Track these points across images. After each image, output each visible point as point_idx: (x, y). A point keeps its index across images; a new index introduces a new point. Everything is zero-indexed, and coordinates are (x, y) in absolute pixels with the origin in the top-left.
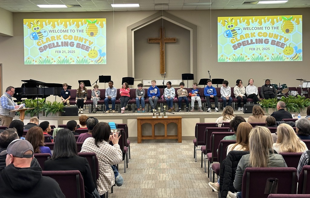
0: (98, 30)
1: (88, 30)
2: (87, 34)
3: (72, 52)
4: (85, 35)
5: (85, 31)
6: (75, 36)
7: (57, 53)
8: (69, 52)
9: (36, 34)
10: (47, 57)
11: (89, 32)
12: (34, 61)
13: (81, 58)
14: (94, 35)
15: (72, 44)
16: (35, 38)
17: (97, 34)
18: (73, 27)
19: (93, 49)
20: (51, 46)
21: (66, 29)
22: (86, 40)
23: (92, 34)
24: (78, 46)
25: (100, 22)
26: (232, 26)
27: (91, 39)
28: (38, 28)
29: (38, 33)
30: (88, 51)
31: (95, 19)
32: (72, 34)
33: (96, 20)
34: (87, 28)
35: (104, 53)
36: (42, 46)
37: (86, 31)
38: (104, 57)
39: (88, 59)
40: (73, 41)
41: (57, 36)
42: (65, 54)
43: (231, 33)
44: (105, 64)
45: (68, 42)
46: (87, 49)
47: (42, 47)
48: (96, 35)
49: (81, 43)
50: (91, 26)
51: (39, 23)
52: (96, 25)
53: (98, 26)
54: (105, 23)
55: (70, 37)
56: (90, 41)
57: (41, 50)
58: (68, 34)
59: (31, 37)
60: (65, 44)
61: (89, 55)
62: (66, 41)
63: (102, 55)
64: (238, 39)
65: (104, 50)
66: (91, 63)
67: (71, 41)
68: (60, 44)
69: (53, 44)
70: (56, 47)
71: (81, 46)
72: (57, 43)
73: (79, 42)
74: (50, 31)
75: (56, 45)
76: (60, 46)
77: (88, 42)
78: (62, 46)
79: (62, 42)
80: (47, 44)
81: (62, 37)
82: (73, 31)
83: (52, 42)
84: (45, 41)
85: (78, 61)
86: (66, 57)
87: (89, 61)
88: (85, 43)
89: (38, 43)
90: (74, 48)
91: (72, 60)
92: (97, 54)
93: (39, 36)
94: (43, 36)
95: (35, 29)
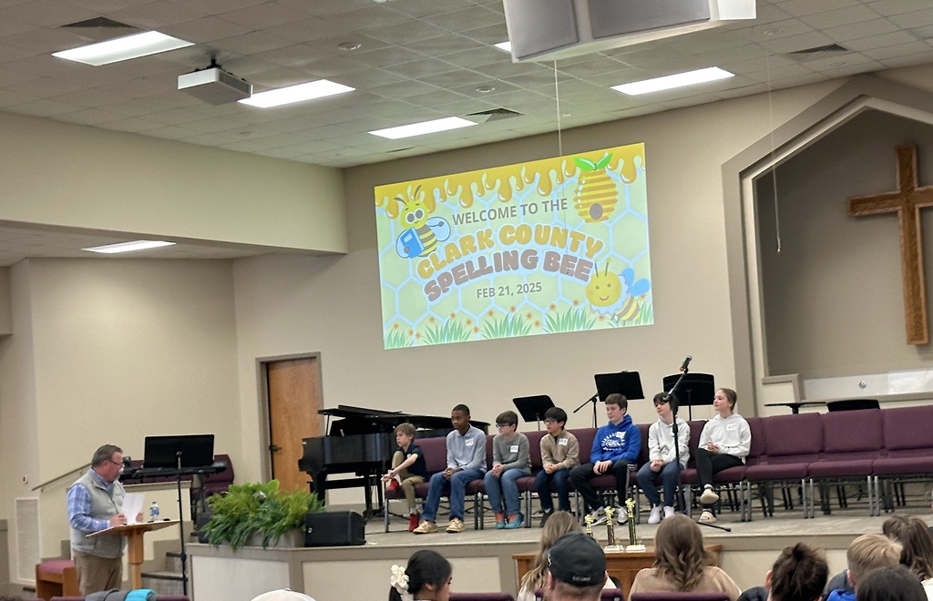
0: (616, 193)
1: (582, 198)
2: (581, 214)
3: (531, 287)
4: (572, 218)
5: (570, 204)
6: (539, 227)
7: (481, 296)
8: (522, 289)
9: (413, 235)
10: (453, 316)
11: (584, 206)
12: (411, 333)
13: (562, 311)
14: (604, 214)
15: (530, 260)
16: (412, 249)
17: (612, 209)
18: (532, 194)
19: (601, 269)
20: (462, 274)
21: (509, 205)
22: (577, 237)
23: (596, 212)
24: (552, 263)
25: (621, 162)
27: (593, 230)
28: (419, 214)
29: (421, 232)
30: (585, 278)
31: (606, 153)
32: (528, 220)
33: (610, 156)
34: (577, 191)
35: (644, 281)
36: (434, 277)
37: (575, 203)
38: (643, 296)
39: (588, 312)
40: (532, 245)
41: (480, 234)
42: (507, 301)
44: (648, 324)
45: (515, 253)
46: (581, 270)
47: (434, 282)
48: (611, 215)
49: (561, 252)
50: (592, 181)
51: (423, 194)
52: (608, 173)
53: (616, 176)
54: (640, 161)
55: (523, 233)
56: (590, 240)
57: (433, 291)
58: (514, 223)
59: (400, 247)
60: (507, 262)
61: (590, 293)
62: (510, 248)
63: (636, 289)
65: (644, 271)
66: (598, 326)
67: (527, 247)
68: (490, 262)
69: (470, 264)
70: (478, 274)
71: (560, 262)
72: (482, 260)
73: (552, 249)
74: (458, 220)
75: (477, 267)
76: (490, 270)
77: (583, 243)
78: (498, 270)
79: (497, 256)
80: (448, 269)
81: (495, 237)
82: (530, 208)
83: (464, 260)
84: (442, 257)
85: (552, 321)
86: (513, 309)
87: (590, 317)
88: (574, 247)
89: (420, 269)
90: (539, 274)
91: (533, 321)
92: (618, 289)
93: (424, 241)
94: (436, 241)
95: (411, 218)
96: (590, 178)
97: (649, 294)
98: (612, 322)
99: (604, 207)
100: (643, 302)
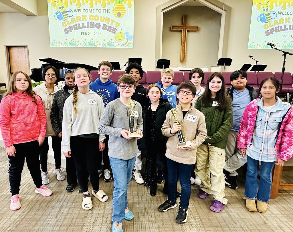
2: (114, 15)
3: (98, 34)
4: (112, 16)
5: (111, 11)
6: (101, 17)
7: (82, 34)
8: (96, 34)
10: (73, 39)
11: (115, 12)
12: (59, 43)
13: (107, 41)
14: (121, 16)
15: (98, 26)
16: (60, 18)
17: (124, 15)
18: (100, 7)
20: (76, 27)
21: (92, 9)
22: (113, 21)
23: (119, 15)
24: (105, 27)
25: (127, 2)
26: (267, 10)
27: (117, 19)
29: (63, 13)
30: (115, 33)
32: (98, 14)
34: (113, 8)
36: (67, 27)
37: (113, 11)
38: (131, 40)
39: (115, 42)
40: (99, 21)
41: (83, 16)
42: (90, 37)
43: (266, 17)
44: (132, 48)
45: (94, 23)
46: (114, 31)
48: (123, 16)
49: (108, 25)
50: (118, 6)
52: (123, 4)
53: (125, 6)
54: (133, 2)
55: (96, 18)
56: (117, 22)
57: (67, 31)
58: (95, 14)
59: (56, 17)
60: (91, 25)
61: (116, 38)
62: (92, 22)
63: (129, 38)
64: (272, 24)
65: (132, 33)
66: (117, 47)
67: (97, 22)
68: (86, 25)
69: (79, 24)
70: (81, 28)
71: (107, 28)
72: (83, 24)
73: (105, 24)
74: (76, 11)
75: (81, 26)
76: (86, 27)
77: (114, 23)
78: (88, 27)
79: (88, 23)
80: (72, 25)
81: (88, 18)
82: (99, 11)
83: (77, 23)
84: (70, 21)
85: (104, 43)
86: (92, 39)
87: (115, 44)
88: (112, 24)
89: (63, 24)
90: (100, 30)
91: (98, 43)
92: (124, 37)
93: (64, 16)
94: (68, 16)
95: (60, 8)
96: (118, 5)
97: (133, 40)
98: (121, 46)
99: (121, 14)
100: (131, 42)
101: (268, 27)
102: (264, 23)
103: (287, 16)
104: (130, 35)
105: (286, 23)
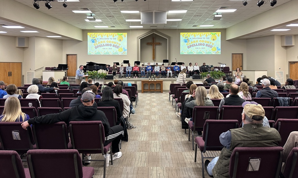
0: (123, 38)
4: (117, 41)
5: (117, 39)
7: (103, 49)
8: (109, 49)
10: (99, 51)
12: (92, 53)
13: (115, 52)
15: (111, 45)
16: (93, 42)
17: (122, 40)
18: (111, 37)
19: (120, 47)
20: (100, 46)
21: (108, 38)
22: (117, 43)
23: (120, 40)
25: (124, 35)
26: (187, 37)
27: (120, 42)
28: (94, 37)
29: (94, 40)
32: (111, 40)
33: (122, 34)
34: (118, 37)
36: (96, 46)
40: (111, 43)
41: (104, 41)
42: (107, 50)
43: (187, 40)
44: (126, 54)
46: (118, 47)
50: (120, 37)
51: (95, 35)
53: (123, 36)
54: (126, 35)
56: (119, 44)
57: (96, 48)
58: (109, 40)
59: (91, 41)
60: (107, 45)
61: (119, 50)
62: (108, 43)
63: (125, 50)
64: (190, 43)
66: (120, 54)
68: (105, 45)
69: (102, 45)
70: (103, 46)
71: (115, 46)
72: (104, 44)
73: (114, 44)
74: (100, 39)
75: (103, 45)
76: (105, 46)
77: (118, 44)
78: (106, 46)
80: (98, 45)
81: (106, 42)
82: (111, 39)
83: (101, 44)
84: (98, 43)
85: (113, 53)
87: (118, 53)
88: (117, 44)
89: (94, 44)
90: (112, 47)
91: (110, 53)
92: (122, 50)
94: (97, 41)
95: (93, 38)
97: (127, 51)
101: (188, 45)
102: (186, 43)
103: (197, 40)
104: (125, 49)
105: (197, 42)
